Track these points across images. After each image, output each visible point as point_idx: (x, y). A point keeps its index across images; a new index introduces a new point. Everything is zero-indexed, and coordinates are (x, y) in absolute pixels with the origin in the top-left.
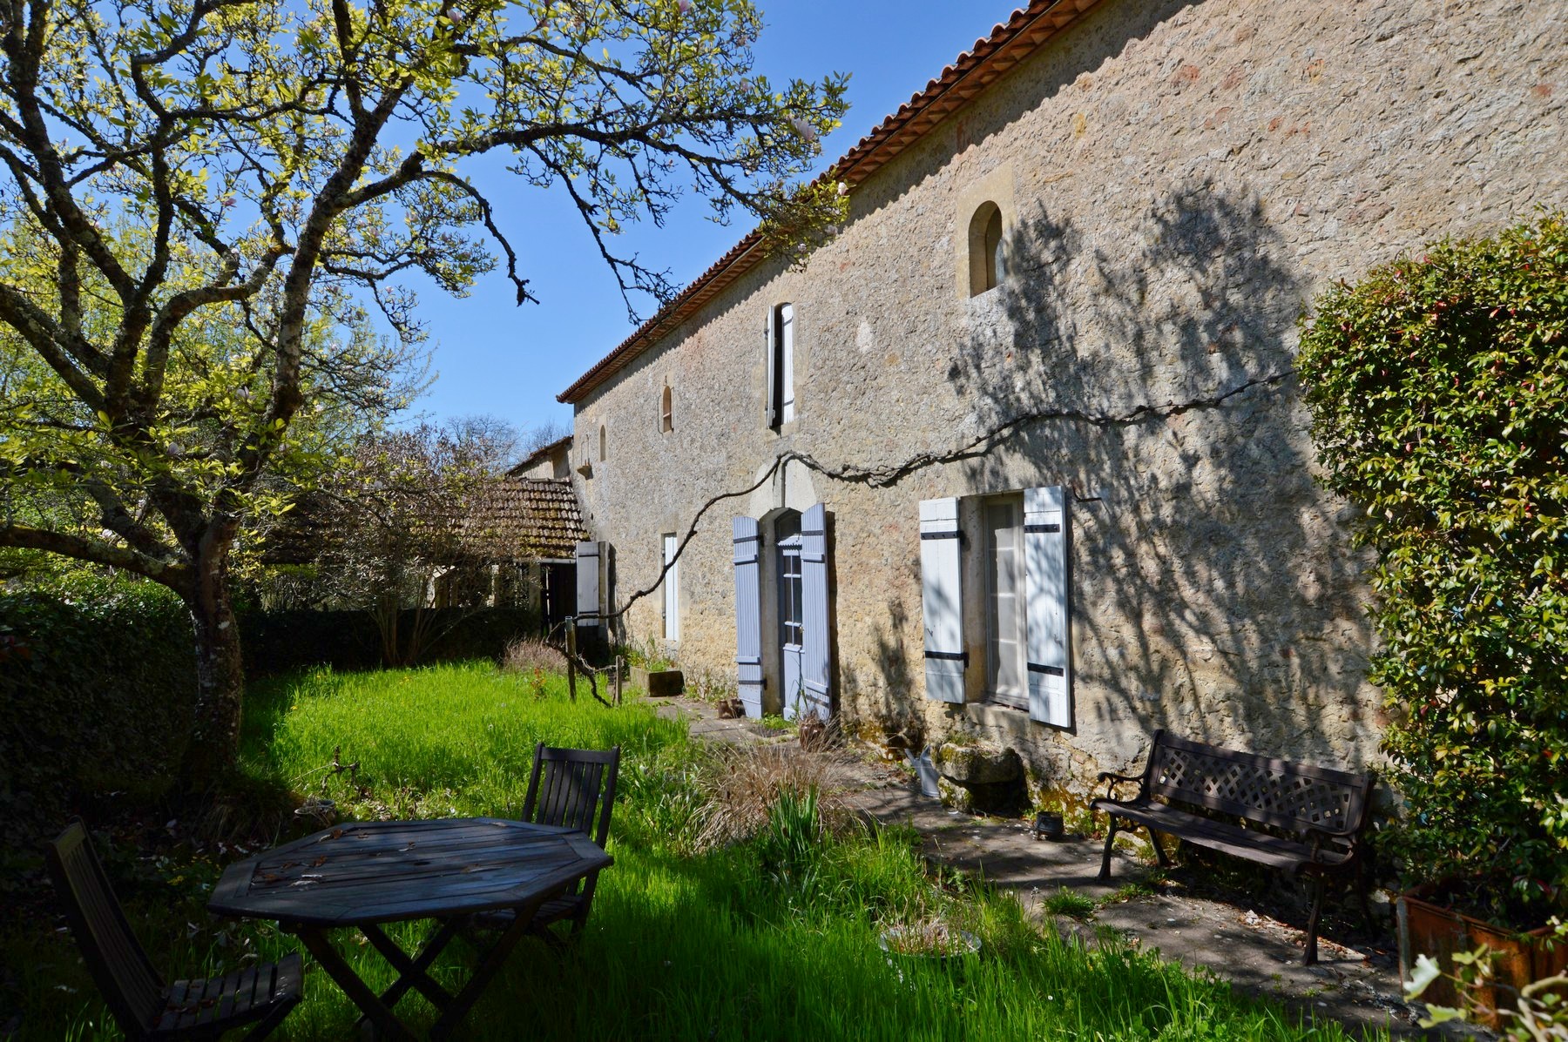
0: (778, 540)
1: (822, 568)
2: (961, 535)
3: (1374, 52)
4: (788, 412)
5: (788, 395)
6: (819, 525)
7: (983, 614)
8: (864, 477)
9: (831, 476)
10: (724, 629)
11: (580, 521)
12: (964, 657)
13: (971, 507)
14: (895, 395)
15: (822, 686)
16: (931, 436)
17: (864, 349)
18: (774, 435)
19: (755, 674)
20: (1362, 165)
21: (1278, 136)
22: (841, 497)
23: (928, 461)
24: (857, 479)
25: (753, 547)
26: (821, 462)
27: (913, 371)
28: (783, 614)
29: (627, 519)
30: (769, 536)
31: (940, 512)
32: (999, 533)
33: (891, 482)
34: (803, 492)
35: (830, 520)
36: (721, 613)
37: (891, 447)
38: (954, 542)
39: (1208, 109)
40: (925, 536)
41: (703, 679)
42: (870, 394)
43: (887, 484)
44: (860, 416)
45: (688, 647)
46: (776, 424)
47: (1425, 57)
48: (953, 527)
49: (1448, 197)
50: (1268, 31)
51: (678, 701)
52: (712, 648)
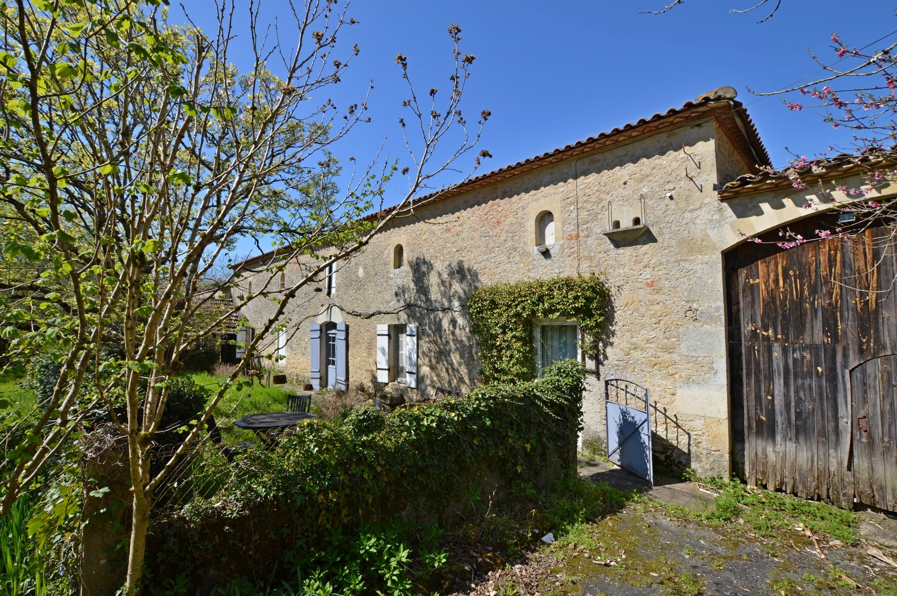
0: (327, 331)
1: (344, 342)
2: (389, 335)
3: (483, 239)
4: (333, 291)
5: (334, 284)
6: (344, 328)
7: (394, 357)
8: (360, 315)
9: (348, 313)
10: (305, 360)
11: (237, 317)
12: (389, 370)
13: (392, 327)
14: (370, 292)
15: (343, 379)
16: (381, 306)
17: (361, 276)
18: (328, 297)
19: (318, 375)
20: (481, 262)
21: (466, 250)
22: (350, 320)
23: (380, 313)
24: (357, 316)
25: (318, 334)
26: (345, 308)
27: (376, 286)
28: (328, 356)
29: (262, 318)
30: (324, 329)
31: (383, 328)
32: (400, 335)
33: (368, 317)
34: (337, 317)
35: (347, 327)
36: (304, 354)
37: (368, 307)
38: (387, 337)
39: (453, 239)
40: (378, 335)
41: (295, 378)
42: (362, 290)
43: (367, 318)
44: (359, 296)
45: (289, 366)
46: (329, 294)
47: (492, 245)
48: (387, 333)
49: (494, 274)
50: (464, 226)
51: (285, 385)
52: (300, 366)
